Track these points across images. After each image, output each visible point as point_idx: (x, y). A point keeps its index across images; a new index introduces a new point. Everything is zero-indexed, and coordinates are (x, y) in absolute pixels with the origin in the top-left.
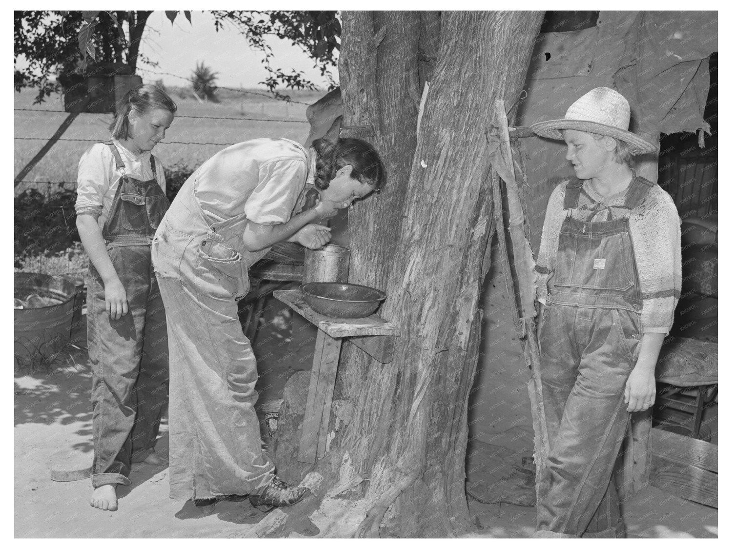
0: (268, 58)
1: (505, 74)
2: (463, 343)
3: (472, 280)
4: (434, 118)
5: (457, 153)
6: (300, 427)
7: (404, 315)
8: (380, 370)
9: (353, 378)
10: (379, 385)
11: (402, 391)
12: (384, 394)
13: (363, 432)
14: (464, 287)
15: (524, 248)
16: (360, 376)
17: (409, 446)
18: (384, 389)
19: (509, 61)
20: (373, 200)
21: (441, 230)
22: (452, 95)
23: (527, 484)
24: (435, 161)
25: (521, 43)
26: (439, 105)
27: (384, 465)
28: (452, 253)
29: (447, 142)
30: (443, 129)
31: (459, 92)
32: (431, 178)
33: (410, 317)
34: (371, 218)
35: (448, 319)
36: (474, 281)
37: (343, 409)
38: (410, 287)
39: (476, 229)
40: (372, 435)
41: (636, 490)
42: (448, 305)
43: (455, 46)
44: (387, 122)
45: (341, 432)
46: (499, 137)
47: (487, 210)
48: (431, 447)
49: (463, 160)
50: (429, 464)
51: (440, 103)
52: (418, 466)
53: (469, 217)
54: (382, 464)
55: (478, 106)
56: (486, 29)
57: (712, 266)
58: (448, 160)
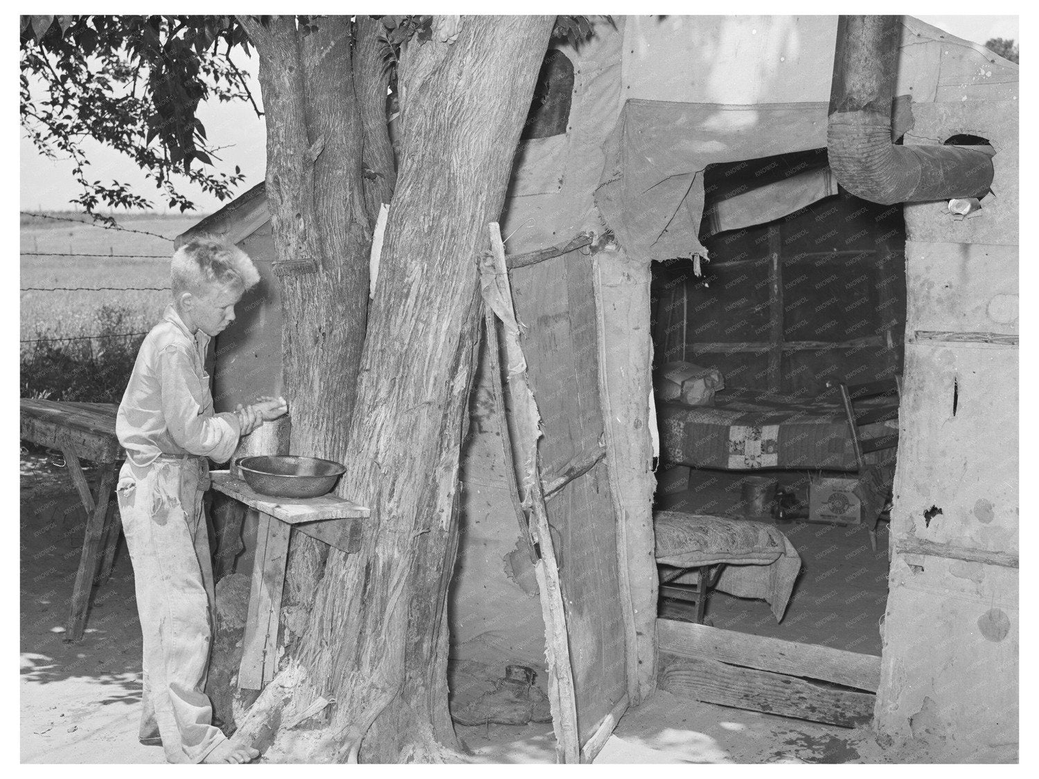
0: (81, 168)
1: (485, 193)
2: (444, 523)
3: (453, 443)
4: (399, 246)
5: (431, 291)
6: (238, 645)
7: (372, 491)
8: (343, 562)
9: (302, 578)
10: (343, 582)
11: (373, 587)
12: (350, 594)
13: (324, 643)
14: (444, 453)
15: (528, 401)
16: (311, 574)
17: (385, 655)
18: (350, 586)
19: (489, 178)
20: (318, 351)
21: (415, 384)
22: (421, 220)
23: (518, 697)
24: (404, 300)
25: (501, 157)
26: (405, 232)
27: (354, 682)
28: (430, 411)
29: (418, 277)
30: (412, 260)
31: (430, 216)
32: (399, 321)
33: (380, 494)
34: (316, 374)
35: (427, 493)
36: (455, 445)
37: (294, 619)
38: (379, 456)
39: (456, 381)
40: (338, 645)
41: (644, 696)
42: (427, 476)
43: (422, 160)
44: (330, 254)
45: (293, 647)
46: (493, 266)
47: (467, 357)
48: (411, 654)
49: (439, 299)
50: (408, 677)
51: (406, 229)
52: (398, 679)
53: (449, 366)
54: (351, 681)
55: (455, 233)
56: (461, 140)
57: (682, 426)
58: (420, 299)
